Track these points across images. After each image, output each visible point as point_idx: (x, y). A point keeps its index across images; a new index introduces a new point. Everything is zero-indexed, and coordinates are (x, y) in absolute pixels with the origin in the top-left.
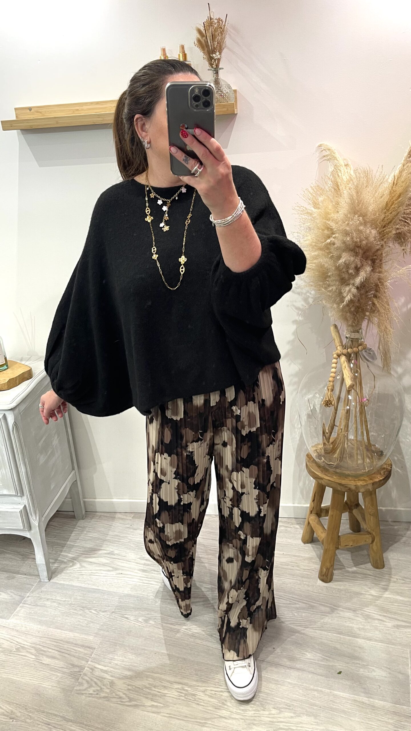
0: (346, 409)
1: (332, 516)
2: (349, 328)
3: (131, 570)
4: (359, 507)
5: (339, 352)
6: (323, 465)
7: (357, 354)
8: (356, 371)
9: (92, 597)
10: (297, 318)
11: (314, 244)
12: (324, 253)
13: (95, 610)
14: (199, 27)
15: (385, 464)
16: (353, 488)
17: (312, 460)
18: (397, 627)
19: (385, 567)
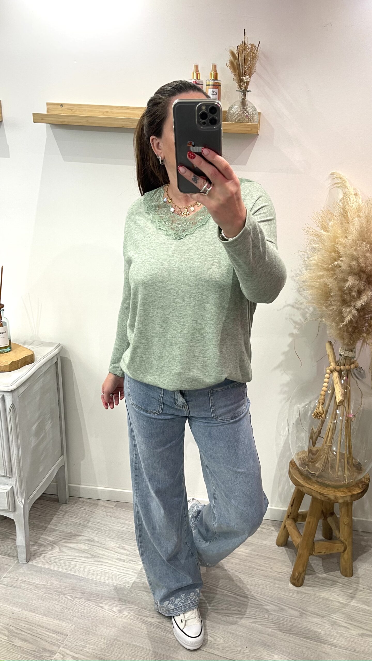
0: (332, 422)
1: (309, 522)
2: (345, 347)
3: (109, 558)
4: (334, 516)
5: (332, 367)
6: (305, 474)
7: (348, 372)
8: (345, 387)
9: (68, 583)
10: (295, 331)
11: (321, 264)
12: (328, 273)
13: (71, 596)
14: (233, 50)
15: (364, 477)
16: (332, 498)
17: (295, 467)
18: (362, 635)
19: (353, 576)
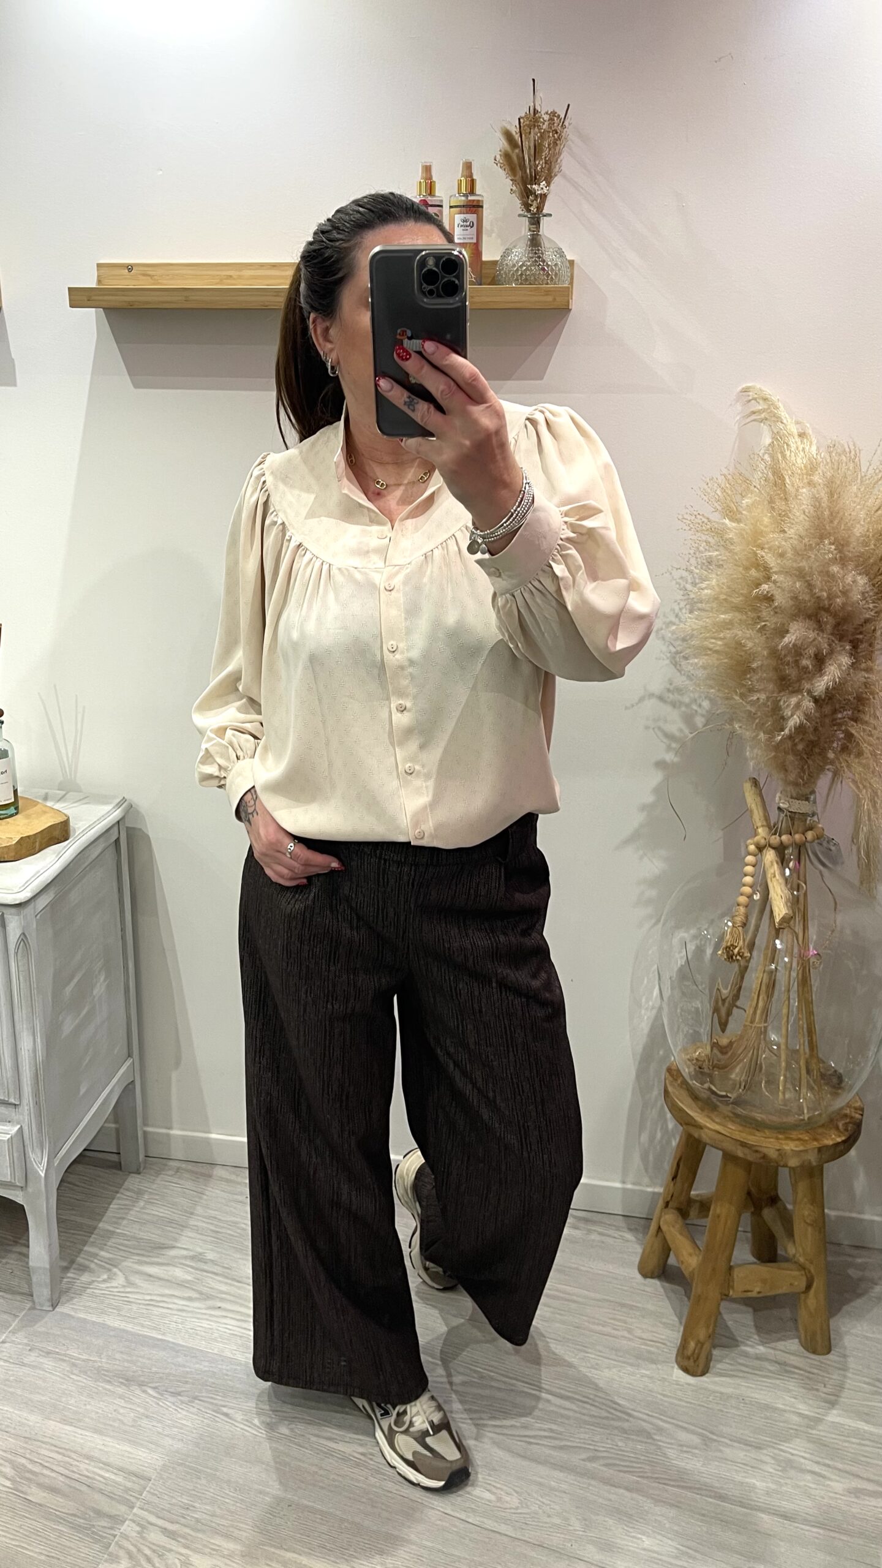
0: (767, 968)
1: (719, 1216)
2: (788, 789)
4: (779, 1205)
5: (760, 839)
6: (705, 1097)
7: (800, 848)
8: (794, 884)
10: (670, 757)
11: (725, 597)
12: (744, 617)
14: (508, 126)
15: (848, 1105)
16: (773, 1154)
17: (679, 1082)
18: (857, 1492)
19: (832, 1352)
